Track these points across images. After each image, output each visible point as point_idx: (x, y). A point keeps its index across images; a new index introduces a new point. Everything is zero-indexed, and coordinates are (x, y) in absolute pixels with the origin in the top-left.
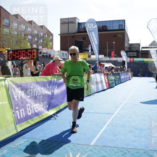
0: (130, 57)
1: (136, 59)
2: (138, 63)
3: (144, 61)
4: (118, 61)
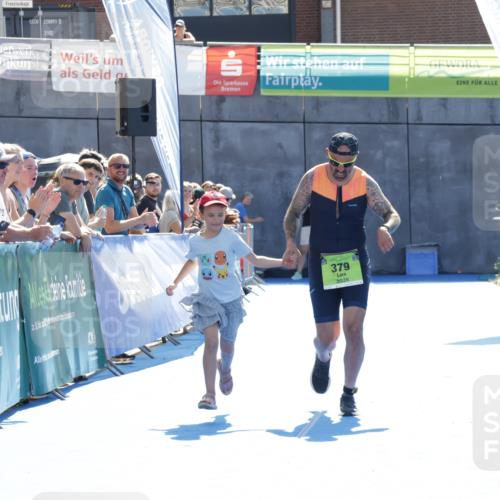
0: (207, 29)
1: (281, 61)
2: (317, 103)
3: (382, 82)
4: (60, 85)
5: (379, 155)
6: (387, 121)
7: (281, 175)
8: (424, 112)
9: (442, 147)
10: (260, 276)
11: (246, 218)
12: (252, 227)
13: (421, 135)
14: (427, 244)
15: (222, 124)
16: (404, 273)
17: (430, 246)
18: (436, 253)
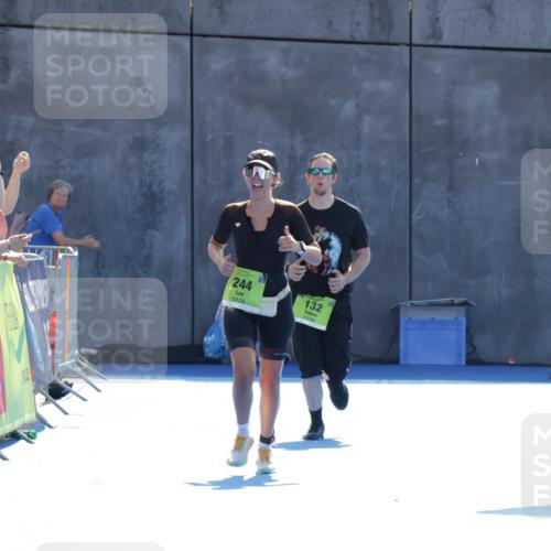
5: (349, 108)
6: (366, 38)
7: (140, 145)
8: (446, 23)
9: (481, 97)
10: (91, 359)
11: (58, 235)
12: (76, 254)
13: (438, 68)
14: (444, 300)
15: (15, 33)
16: (396, 362)
17: (452, 304)
18: (463, 320)
